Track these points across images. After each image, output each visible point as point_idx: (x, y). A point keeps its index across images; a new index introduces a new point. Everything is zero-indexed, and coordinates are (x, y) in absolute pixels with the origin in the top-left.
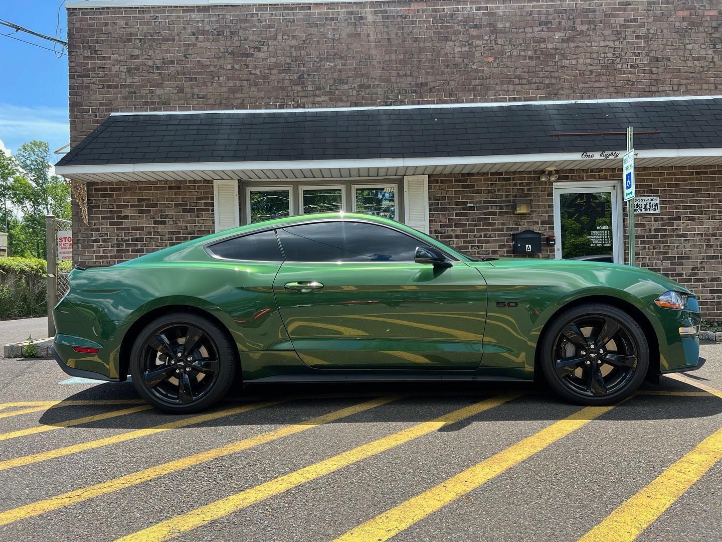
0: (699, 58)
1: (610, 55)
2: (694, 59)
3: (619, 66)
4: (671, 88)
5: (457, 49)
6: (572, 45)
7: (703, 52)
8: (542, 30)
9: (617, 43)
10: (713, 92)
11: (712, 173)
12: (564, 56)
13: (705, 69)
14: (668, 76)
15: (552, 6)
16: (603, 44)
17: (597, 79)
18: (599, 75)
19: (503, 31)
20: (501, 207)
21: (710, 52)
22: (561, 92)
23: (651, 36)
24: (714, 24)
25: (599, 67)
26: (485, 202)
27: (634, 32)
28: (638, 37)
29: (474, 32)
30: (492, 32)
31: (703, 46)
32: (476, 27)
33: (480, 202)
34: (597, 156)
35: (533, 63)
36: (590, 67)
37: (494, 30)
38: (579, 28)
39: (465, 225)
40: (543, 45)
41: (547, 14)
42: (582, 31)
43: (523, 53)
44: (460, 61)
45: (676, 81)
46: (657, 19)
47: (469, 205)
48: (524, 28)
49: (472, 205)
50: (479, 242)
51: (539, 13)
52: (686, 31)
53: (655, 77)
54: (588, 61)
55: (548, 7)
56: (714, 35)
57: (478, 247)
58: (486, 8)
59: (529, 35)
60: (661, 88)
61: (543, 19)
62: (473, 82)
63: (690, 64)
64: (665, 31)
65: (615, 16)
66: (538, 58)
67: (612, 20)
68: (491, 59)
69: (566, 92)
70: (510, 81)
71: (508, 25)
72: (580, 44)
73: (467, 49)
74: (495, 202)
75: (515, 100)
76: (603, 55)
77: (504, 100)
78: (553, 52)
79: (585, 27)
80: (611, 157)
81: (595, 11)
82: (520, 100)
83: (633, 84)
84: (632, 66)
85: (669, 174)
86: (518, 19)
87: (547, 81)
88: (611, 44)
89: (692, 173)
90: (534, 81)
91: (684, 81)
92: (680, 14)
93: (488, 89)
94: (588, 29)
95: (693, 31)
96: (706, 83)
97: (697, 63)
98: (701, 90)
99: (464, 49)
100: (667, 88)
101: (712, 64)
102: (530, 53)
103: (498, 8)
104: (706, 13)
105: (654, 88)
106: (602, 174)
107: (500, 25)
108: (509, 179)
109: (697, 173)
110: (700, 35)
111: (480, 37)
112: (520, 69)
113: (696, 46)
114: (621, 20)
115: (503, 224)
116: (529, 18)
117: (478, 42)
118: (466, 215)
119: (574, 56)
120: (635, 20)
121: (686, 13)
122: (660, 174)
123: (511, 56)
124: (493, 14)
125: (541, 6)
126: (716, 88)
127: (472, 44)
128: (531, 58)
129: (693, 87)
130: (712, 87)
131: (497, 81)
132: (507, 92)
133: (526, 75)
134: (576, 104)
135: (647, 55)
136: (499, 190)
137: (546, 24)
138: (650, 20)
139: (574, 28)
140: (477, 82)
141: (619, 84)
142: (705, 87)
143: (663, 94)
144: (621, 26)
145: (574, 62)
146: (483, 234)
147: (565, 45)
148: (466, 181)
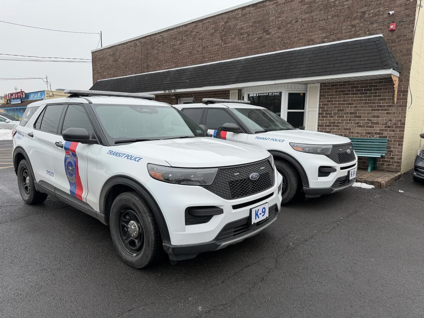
0: (217, 45)
1: (191, 48)
2: (215, 46)
3: (194, 52)
6: (182, 45)
7: (218, 42)
8: (175, 41)
11: (219, 94)
12: (180, 50)
13: (219, 49)
16: (190, 44)
17: (188, 58)
18: (189, 56)
19: (166, 43)
21: (221, 41)
24: (223, 28)
25: (188, 53)
27: (198, 37)
29: (159, 45)
31: (218, 39)
32: (159, 43)
34: (167, 92)
35: (172, 54)
36: (186, 54)
37: (164, 43)
38: (184, 38)
40: (175, 47)
41: (176, 34)
43: (170, 51)
46: (205, 30)
48: (170, 41)
51: (174, 35)
52: (214, 34)
54: (186, 51)
55: (176, 31)
56: (222, 34)
58: (162, 35)
59: (171, 44)
60: (205, 60)
61: (175, 37)
63: (214, 48)
64: (207, 35)
65: (193, 32)
66: (174, 52)
68: (163, 54)
69: (180, 64)
70: (167, 62)
71: (167, 41)
72: (184, 45)
73: (157, 51)
78: (177, 49)
80: (170, 92)
81: (188, 31)
83: (197, 59)
86: (169, 38)
87: (176, 61)
88: (192, 43)
89: (213, 95)
90: (172, 61)
91: (212, 56)
92: (212, 26)
93: (162, 65)
94: (186, 39)
95: (216, 33)
96: (219, 56)
100: (207, 59)
101: (221, 47)
102: (172, 50)
103: (164, 35)
104: (220, 24)
107: (165, 41)
109: (215, 94)
110: (218, 34)
112: (169, 57)
114: (195, 33)
116: (171, 37)
117: (160, 48)
119: (182, 50)
120: (199, 32)
121: (214, 26)
123: (167, 52)
124: (163, 37)
125: (174, 32)
128: (172, 52)
129: (215, 58)
130: (221, 57)
131: (164, 62)
132: (166, 66)
133: (171, 59)
134: (182, 69)
135: (202, 46)
137: (175, 39)
138: (203, 31)
139: (182, 39)
140: (160, 63)
141: (194, 59)
142: (218, 57)
144: (195, 35)
145: (182, 52)
147: (180, 46)
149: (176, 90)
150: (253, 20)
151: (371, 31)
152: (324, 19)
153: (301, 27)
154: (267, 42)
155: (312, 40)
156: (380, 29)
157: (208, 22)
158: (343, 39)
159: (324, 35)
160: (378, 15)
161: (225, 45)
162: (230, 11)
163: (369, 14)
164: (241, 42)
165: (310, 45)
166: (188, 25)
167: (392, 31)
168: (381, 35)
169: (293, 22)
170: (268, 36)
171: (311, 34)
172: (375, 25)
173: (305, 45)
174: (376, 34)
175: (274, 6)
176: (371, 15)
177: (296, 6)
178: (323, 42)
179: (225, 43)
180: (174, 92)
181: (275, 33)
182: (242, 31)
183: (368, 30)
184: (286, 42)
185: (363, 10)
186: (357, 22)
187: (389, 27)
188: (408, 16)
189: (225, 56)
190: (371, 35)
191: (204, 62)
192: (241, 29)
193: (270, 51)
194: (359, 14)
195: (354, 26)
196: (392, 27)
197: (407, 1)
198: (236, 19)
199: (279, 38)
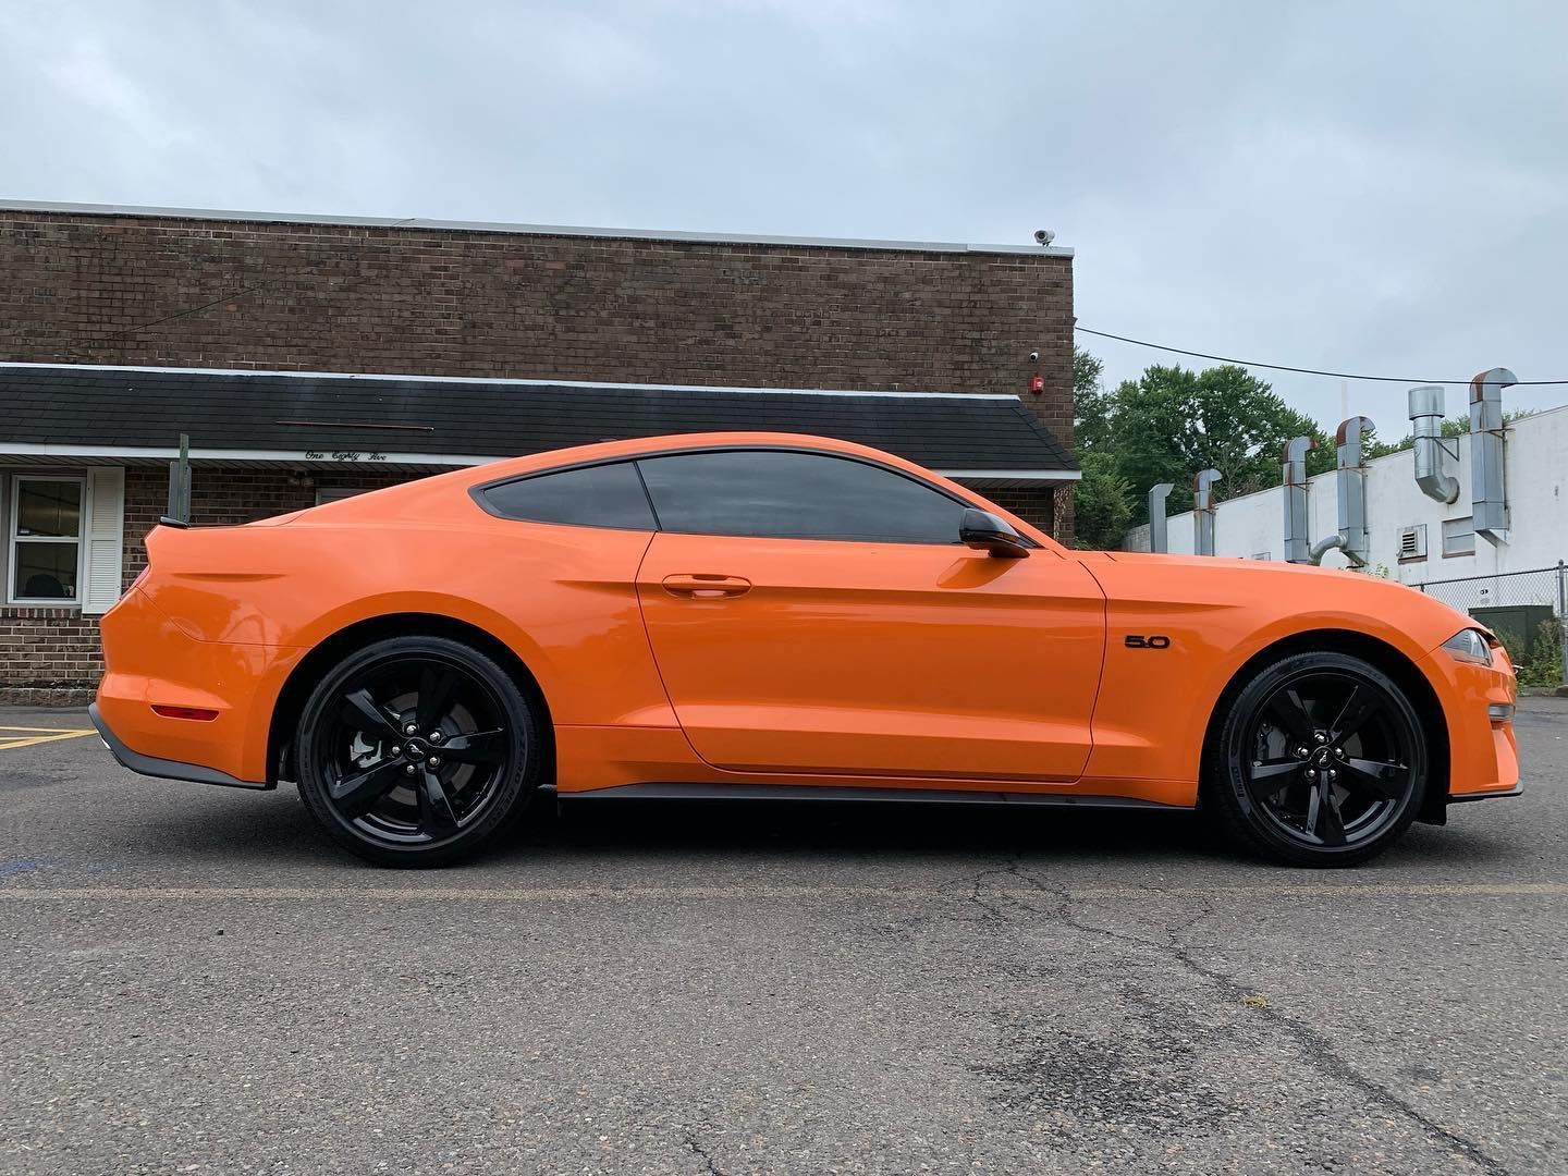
0: (534, 328)
1: (406, 314)
2: (527, 328)
3: (419, 330)
4: (493, 366)
5: (182, 290)
6: (352, 296)
7: (540, 320)
8: (311, 273)
9: (418, 298)
10: (551, 375)
12: (341, 312)
13: (542, 342)
14: (490, 349)
15: (327, 240)
16: (397, 297)
17: (387, 345)
18: (390, 341)
19: (254, 269)
21: (550, 320)
22: (333, 360)
23: (467, 291)
24: (559, 281)
25: (391, 330)
26: (211, 511)
27: (443, 285)
28: (448, 292)
29: (209, 267)
30: (236, 269)
31: (541, 311)
32: (212, 260)
33: (203, 511)
34: (328, 457)
35: (295, 318)
36: (378, 329)
37: (240, 267)
38: (365, 273)
40: (310, 293)
41: (320, 250)
42: (369, 278)
43: (281, 303)
44: (186, 306)
45: (499, 357)
46: (477, 269)
48: (285, 267)
51: (308, 248)
52: (518, 289)
53: (468, 348)
54: (377, 320)
55: (321, 240)
56: (557, 297)
58: (230, 235)
59: (291, 278)
60: (478, 365)
61: (313, 257)
62: (204, 339)
63: (520, 334)
64: (488, 287)
65: (418, 261)
66: (302, 310)
67: (413, 266)
68: (232, 308)
69: (340, 361)
70: (259, 341)
71: (261, 261)
72: (365, 296)
73: (197, 290)
74: (226, 512)
75: (264, 368)
76: (396, 314)
77: (249, 367)
78: (325, 303)
79: (374, 273)
80: (347, 460)
81: (388, 252)
82: (271, 368)
83: (439, 356)
84: (438, 332)
86: (275, 254)
87: (314, 344)
88: (409, 298)
90: (294, 342)
91: (510, 358)
92: (511, 263)
93: (226, 350)
94: (377, 276)
95: (529, 289)
96: (541, 363)
97: (530, 334)
98: (534, 371)
99: (192, 290)
100: (485, 366)
101: (552, 337)
102: (290, 303)
103: (247, 236)
104: (548, 265)
105: (468, 365)
107: (249, 261)
108: (249, 480)
110: (537, 295)
111: (219, 275)
112: (275, 325)
113: (531, 311)
114: (426, 268)
116: (292, 254)
117: (215, 282)
119: (355, 312)
120: (446, 269)
121: (520, 263)
123: (262, 306)
124: (241, 244)
125: (311, 239)
127: (205, 284)
128: (292, 310)
129: (523, 367)
130: (551, 368)
131: (239, 339)
132: (254, 356)
133: (283, 334)
134: (352, 380)
135: (460, 318)
136: (233, 494)
137: (317, 264)
138: (467, 270)
139: (357, 274)
140: (210, 339)
141: (416, 355)
142: (540, 367)
143: (481, 373)
144: (424, 275)
145: (355, 320)
147: (343, 295)
149: (380, 455)
150: (678, 286)
151: (996, 384)
152: (889, 335)
153: (830, 341)
154: (728, 358)
155: (864, 380)
156: (1014, 384)
157: (494, 247)
158: (936, 391)
159: (891, 371)
160: (1006, 353)
161: (571, 336)
162: (591, 238)
163: (990, 349)
164: (634, 338)
166: (390, 233)
167: (1038, 392)
168: (1016, 397)
169: (808, 321)
170: (731, 342)
171: (857, 362)
172: (1002, 374)
173: (844, 387)
174: (1006, 393)
175: (749, 265)
176: (993, 351)
177: (813, 283)
178: (892, 389)
179: (569, 330)
180: (372, 460)
181: (753, 338)
182: (640, 308)
183: (990, 382)
184: (788, 368)
185: (976, 335)
186: (966, 358)
187: (1031, 384)
188: (1062, 368)
189: (570, 369)
190: (995, 392)
191: (472, 373)
192: (634, 300)
193: (741, 384)
194: (969, 343)
195: (958, 366)
196: (1040, 384)
197: (1059, 339)
198: (615, 267)
199: (767, 353)
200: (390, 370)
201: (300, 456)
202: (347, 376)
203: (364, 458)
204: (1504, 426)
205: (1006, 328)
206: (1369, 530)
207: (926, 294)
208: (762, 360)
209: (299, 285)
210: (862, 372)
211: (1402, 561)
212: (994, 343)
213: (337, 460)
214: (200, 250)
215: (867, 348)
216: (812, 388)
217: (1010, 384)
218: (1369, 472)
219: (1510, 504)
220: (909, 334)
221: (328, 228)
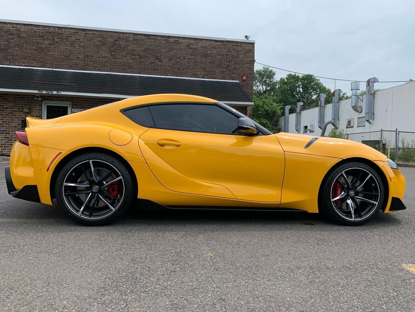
0: (104, 57)
1: (68, 52)
2: (102, 57)
3: (72, 57)
4: (92, 68)
5: (3, 43)
6: (52, 46)
7: (106, 55)
8: (40, 39)
9: (72, 48)
10: (109, 71)
12: (49, 51)
13: (107, 62)
14: (92, 63)
15: (45, 30)
16: (65, 47)
17: (62, 61)
18: (63, 60)
19: (23, 37)
20: (19, 109)
21: (109, 55)
22: (47, 65)
23: (85, 46)
24: (112, 45)
25: (64, 56)
26: (12, 106)
27: (79, 44)
28: (80, 46)
29: (10, 36)
30: (18, 37)
31: (106, 53)
32: (11, 34)
33: (10, 106)
34: (44, 92)
35: (36, 52)
36: (60, 56)
37: (19, 37)
38: (56, 40)
39: (3, 115)
40: (40, 45)
41: (43, 33)
42: (57, 42)
43: (31, 47)
44: (3, 48)
45: (94, 65)
46: (88, 40)
47: (4, 107)
48: (33, 37)
49: (6, 107)
50: (9, 122)
51: (39, 32)
52: (100, 46)
53: (86, 63)
54: (59, 54)
55: (43, 30)
56: (111, 49)
57: (8, 124)
58: (16, 27)
59: (34, 40)
61: (41, 35)
62: (9, 57)
63: (100, 59)
64: (91, 45)
65: (71, 37)
66: (38, 50)
67: (70, 38)
68: (17, 48)
69: (49, 65)
70: (25, 58)
71: (25, 35)
72: (56, 46)
73: (7, 43)
74: (17, 106)
75: (27, 66)
76: (65, 52)
77: (22, 66)
78: (44, 48)
79: (58, 40)
80: (50, 93)
81: (63, 34)
82: (29, 66)
83: (77, 65)
84: (77, 58)
85: (90, 101)
86: (30, 33)
87: (41, 60)
88: (69, 48)
89: (99, 102)
90: (35, 59)
91: (98, 66)
92: (98, 39)
93: (16, 60)
94: (59, 41)
95: (103, 46)
97: (103, 59)
98: (104, 70)
99: (5, 43)
100: (90, 68)
101: (109, 60)
102: (34, 48)
103: (21, 28)
104: (109, 40)
105: (86, 67)
106: (63, 99)
107: (22, 35)
108: (23, 98)
110: (105, 48)
111: (13, 39)
112: (30, 54)
113: (104, 52)
114: (74, 39)
115: (20, 116)
116: (35, 33)
117: (12, 41)
118: (4, 111)
119: (53, 51)
120: (79, 40)
121: (101, 39)
122: (86, 101)
123: (26, 48)
124: (19, 30)
125: (40, 29)
126: (110, 70)
127: (9, 41)
128: (35, 50)
129: (101, 68)
130: (109, 69)
131: (20, 58)
132: (24, 62)
133: (32, 57)
135: (84, 54)
136: (18, 102)
137: (42, 37)
138: (86, 40)
139: (53, 40)
140: (11, 57)
141: (71, 64)
142: (106, 68)
143: (89, 70)
144: (73, 41)
145: (53, 53)
146: (11, 119)
147: (50, 46)
148: (4, 97)
149: (59, 92)
150: (145, 47)
151: (233, 78)
152: (204, 63)
153: (188, 64)
154: (159, 68)
156: (238, 78)
157: (93, 34)
158: (217, 79)
159: (204, 73)
160: (236, 69)
161: (115, 60)
162: (121, 32)
163: (231, 68)
164: (133, 61)
165: (195, 77)
166: (63, 29)
167: (244, 80)
168: (238, 81)
169: (182, 58)
170: (160, 63)
171: (195, 70)
172: (235, 75)
173: (191, 77)
174: (235, 80)
175: (165, 42)
176: (232, 68)
177: (183, 47)
178: (204, 78)
179: (114, 58)
180: (57, 93)
181: (166, 62)
182: (134, 53)
183: (231, 77)
184: (176, 71)
185: (228, 64)
186: (225, 70)
187: (242, 78)
188: (251, 74)
189: (114, 69)
190: (232, 80)
191: (87, 69)
192: (133, 50)
193: (162, 75)
194: (226, 66)
195: (223, 72)
196: (245, 78)
197: (250, 65)
198: (128, 41)
199: (170, 66)
200: (64, 68)
201: (36, 92)
202: (51, 69)
203: (55, 93)
204: (374, 93)
205: (236, 62)
206: (340, 119)
207: (214, 52)
208: (168, 68)
209: (37, 43)
210: (196, 73)
211: (347, 128)
212: (233, 66)
213: (47, 93)
214: (7, 31)
215: (198, 66)
216: (182, 77)
217: (237, 78)
218: (340, 104)
219: (375, 113)
220: (209, 63)
221: (45, 26)
